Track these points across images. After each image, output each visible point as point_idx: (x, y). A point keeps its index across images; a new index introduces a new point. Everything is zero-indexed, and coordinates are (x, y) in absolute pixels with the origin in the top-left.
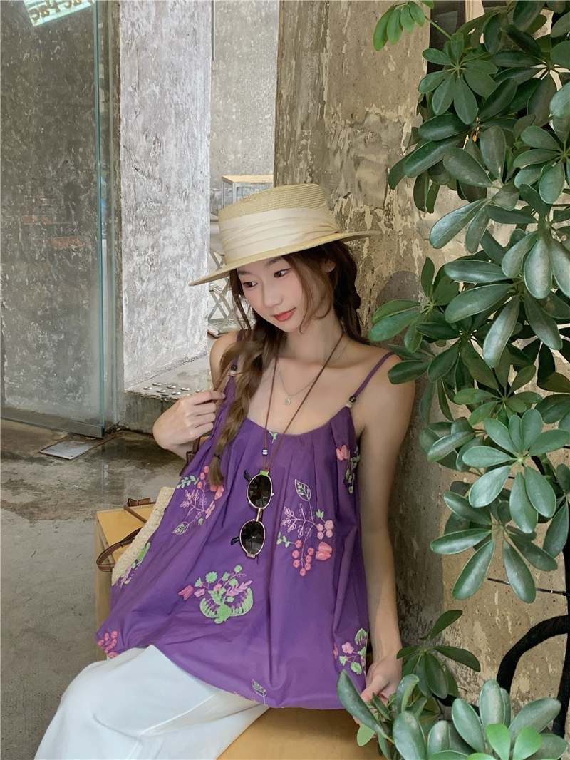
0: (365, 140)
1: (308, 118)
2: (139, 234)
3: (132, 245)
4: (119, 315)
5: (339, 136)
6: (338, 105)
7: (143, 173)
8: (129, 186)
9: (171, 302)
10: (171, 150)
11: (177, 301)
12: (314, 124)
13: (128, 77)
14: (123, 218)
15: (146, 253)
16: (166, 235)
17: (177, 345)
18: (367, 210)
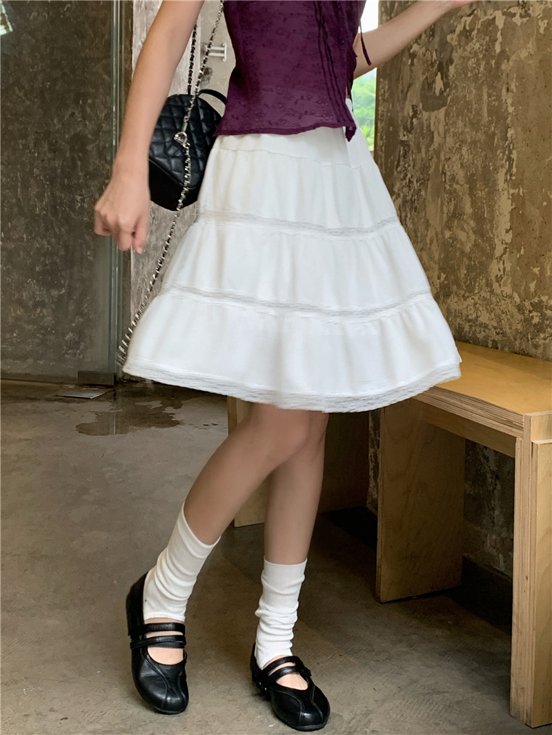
13: (139, 32)
18: (498, 14)
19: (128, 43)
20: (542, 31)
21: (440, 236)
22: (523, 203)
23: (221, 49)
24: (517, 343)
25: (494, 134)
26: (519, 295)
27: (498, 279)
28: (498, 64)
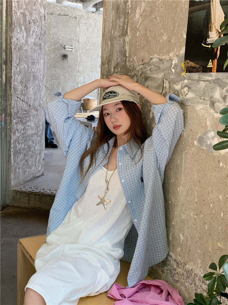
0: (150, 69)
1: (117, 64)
2: (18, 124)
3: (15, 128)
4: (10, 157)
5: (135, 70)
6: (134, 57)
7: (20, 99)
8: (15, 104)
9: (30, 153)
10: (31, 91)
11: (32, 152)
12: (121, 67)
13: (15, 60)
14: (12, 117)
15: (21, 132)
16: (29, 125)
17: (32, 171)
19: (10, 65)
23: (72, 47)
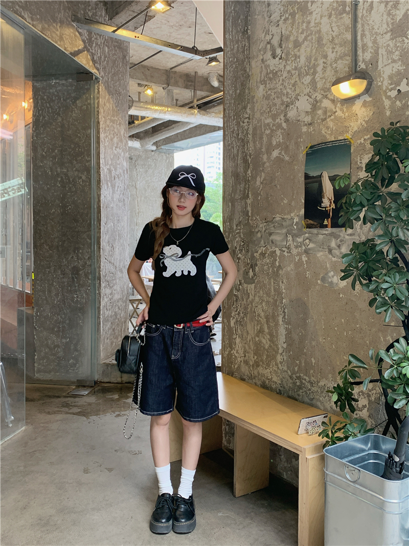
0: (274, 226)
1: (240, 222)
5: (259, 227)
6: (257, 216)
7: (108, 260)
8: (103, 266)
10: (117, 251)
12: (244, 224)
18: (277, 249)
19: (98, 225)
20: (297, 260)
21: (254, 339)
22: (291, 332)
24: (290, 392)
25: (277, 300)
26: (290, 371)
27: (281, 363)
28: (278, 271)
